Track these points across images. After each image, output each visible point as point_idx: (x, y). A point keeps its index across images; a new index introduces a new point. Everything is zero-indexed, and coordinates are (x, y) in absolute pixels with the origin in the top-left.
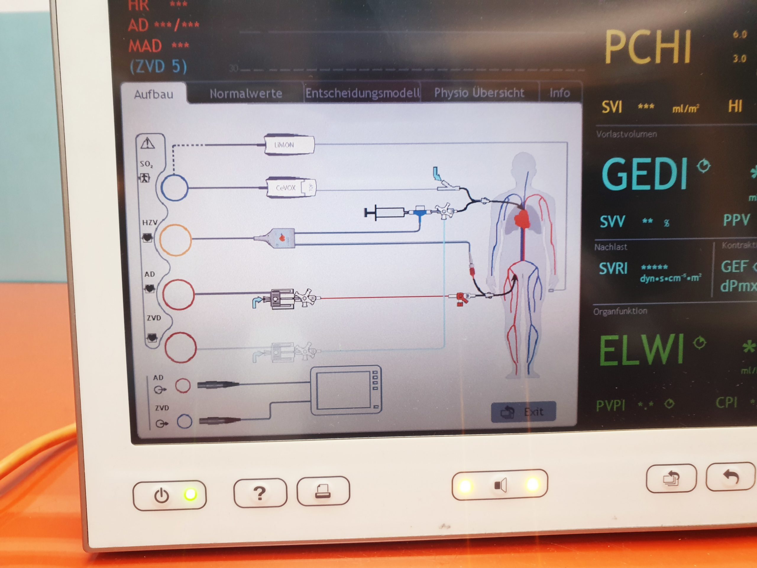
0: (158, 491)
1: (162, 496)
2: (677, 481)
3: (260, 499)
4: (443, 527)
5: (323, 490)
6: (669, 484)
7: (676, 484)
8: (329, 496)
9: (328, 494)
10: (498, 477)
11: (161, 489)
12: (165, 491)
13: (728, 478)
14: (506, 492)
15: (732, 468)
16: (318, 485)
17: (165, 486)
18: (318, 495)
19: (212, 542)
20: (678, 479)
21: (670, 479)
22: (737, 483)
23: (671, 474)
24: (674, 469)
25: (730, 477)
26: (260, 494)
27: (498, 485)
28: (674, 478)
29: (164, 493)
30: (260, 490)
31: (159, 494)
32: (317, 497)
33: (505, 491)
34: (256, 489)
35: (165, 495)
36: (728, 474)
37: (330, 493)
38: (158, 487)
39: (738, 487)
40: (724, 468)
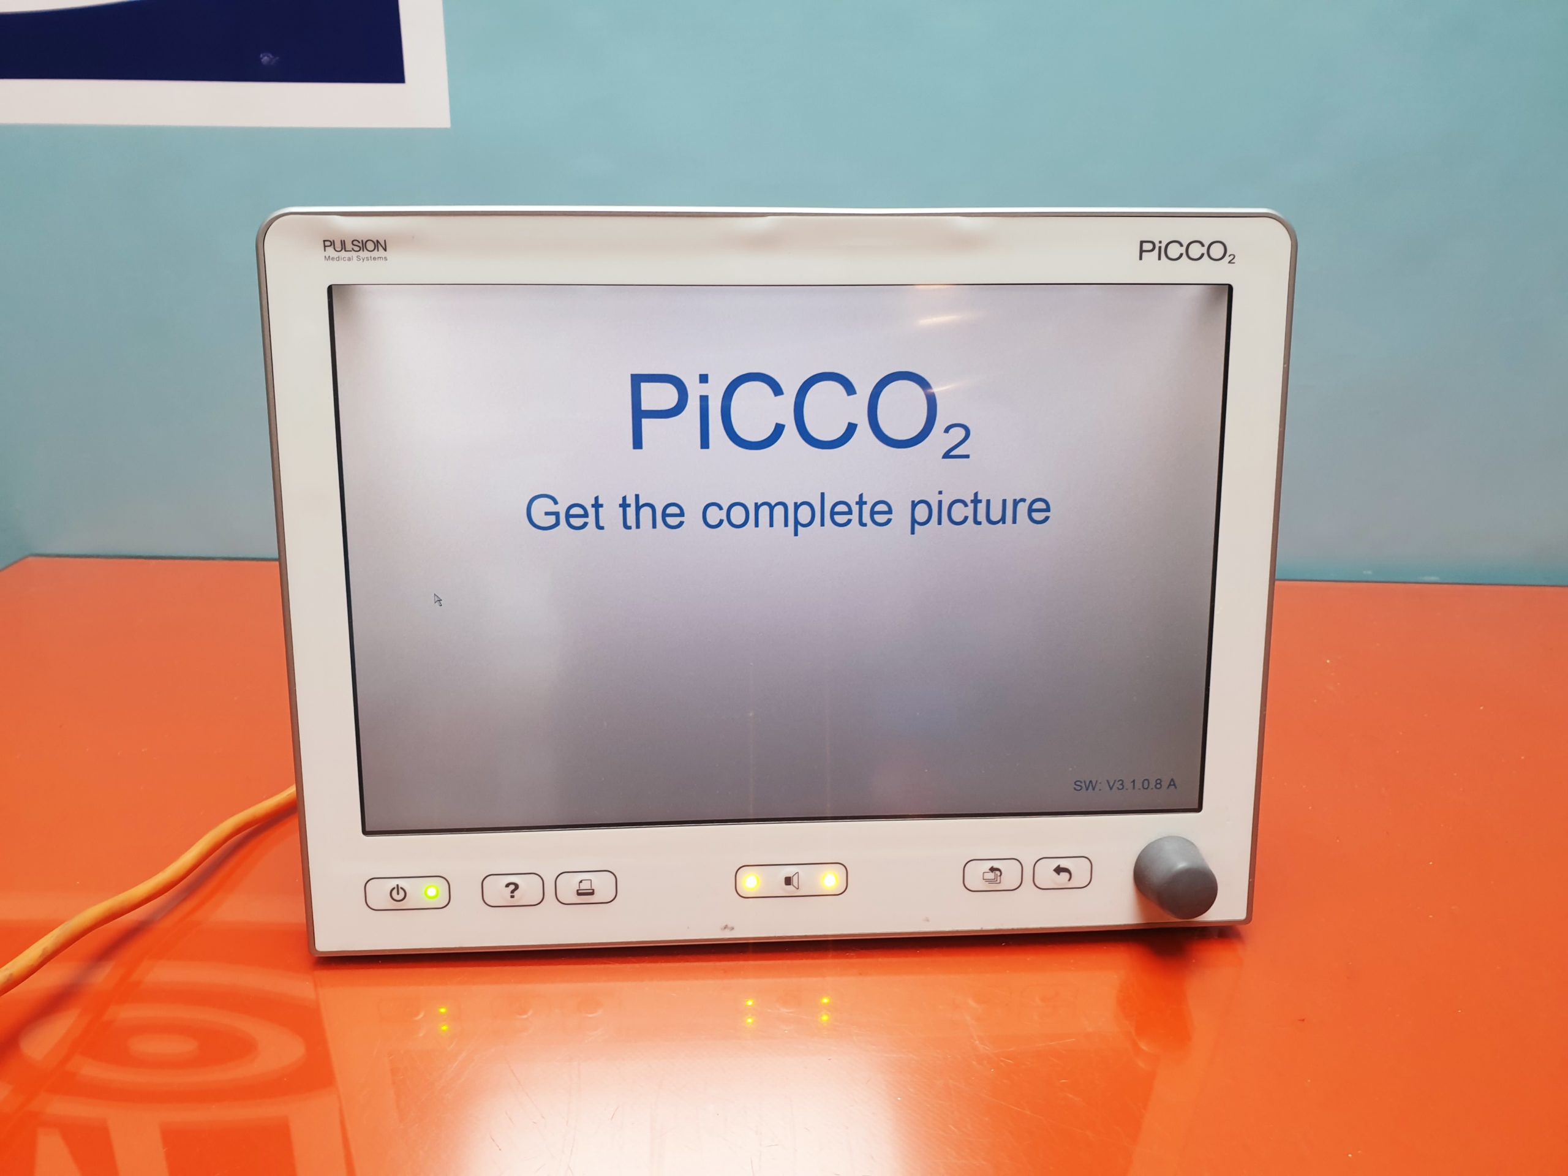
0: (394, 888)
1: (398, 894)
2: (999, 878)
3: (512, 897)
4: (725, 928)
5: (585, 886)
6: (990, 881)
7: (998, 881)
8: (592, 893)
9: (591, 891)
10: (789, 871)
11: (398, 885)
12: (402, 888)
13: (1059, 874)
14: (798, 889)
15: (1064, 863)
16: (579, 881)
17: (402, 883)
18: (580, 891)
19: (457, 946)
20: (1000, 876)
21: (991, 876)
22: (1069, 880)
23: (992, 869)
24: (996, 864)
25: (1062, 874)
26: (513, 892)
27: (788, 881)
28: (996, 875)
29: (401, 891)
30: (512, 887)
31: (395, 892)
32: (579, 894)
33: (797, 887)
34: (507, 885)
35: (402, 893)
36: (1059, 870)
37: (593, 890)
38: (393, 883)
39: (1070, 885)
40: (1056, 863)
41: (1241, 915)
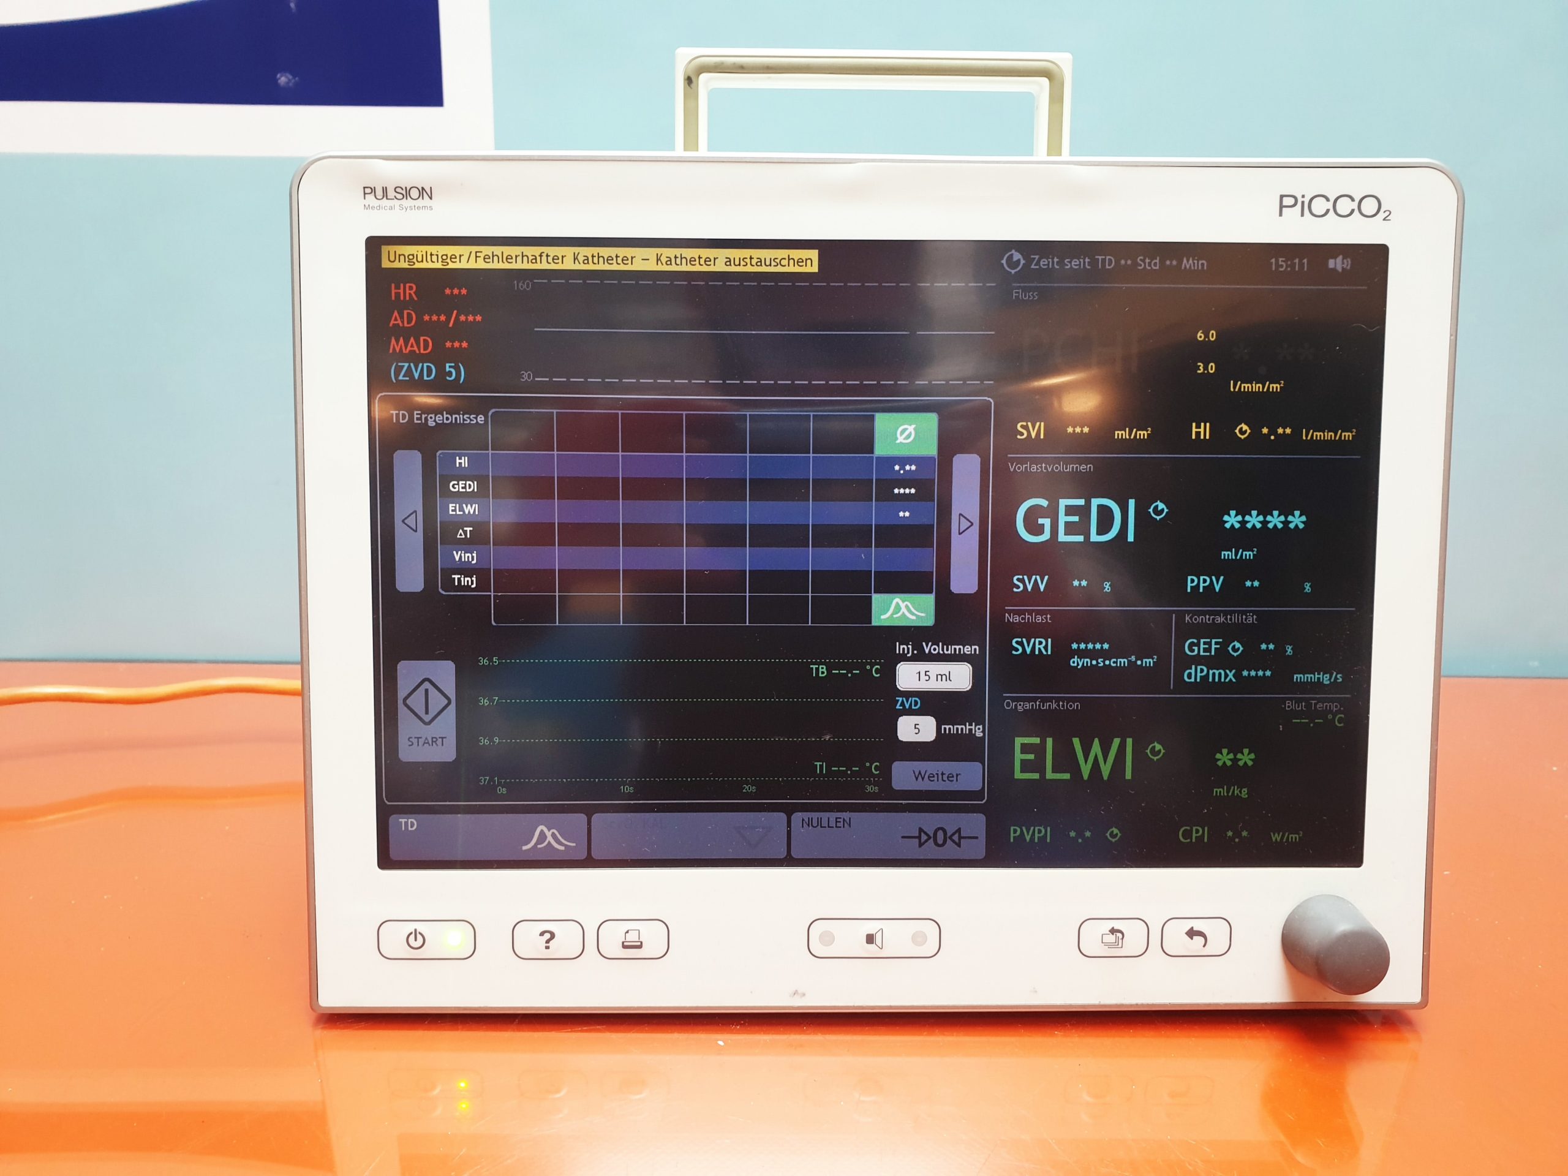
0: (411, 933)
1: (416, 940)
3: (547, 948)
4: (795, 994)
5: (632, 937)
6: (1109, 945)
7: (1120, 945)
8: (640, 947)
9: (639, 944)
10: (871, 927)
11: (416, 930)
12: (420, 933)
13: (1192, 939)
14: (882, 949)
15: (1198, 926)
16: (626, 931)
17: (421, 927)
18: (625, 944)
19: (482, 1005)
20: (1122, 939)
21: (1111, 938)
22: (1204, 946)
23: (1113, 931)
24: (1117, 925)
25: (1195, 937)
26: (548, 942)
27: (870, 939)
28: (1117, 938)
29: (419, 936)
30: (548, 936)
31: (412, 937)
32: (624, 947)
33: (880, 946)
34: (542, 934)
35: (420, 938)
36: (1192, 933)
37: (641, 943)
38: (410, 927)
39: (1206, 951)
40: (1187, 925)
41: (1415, 997)
